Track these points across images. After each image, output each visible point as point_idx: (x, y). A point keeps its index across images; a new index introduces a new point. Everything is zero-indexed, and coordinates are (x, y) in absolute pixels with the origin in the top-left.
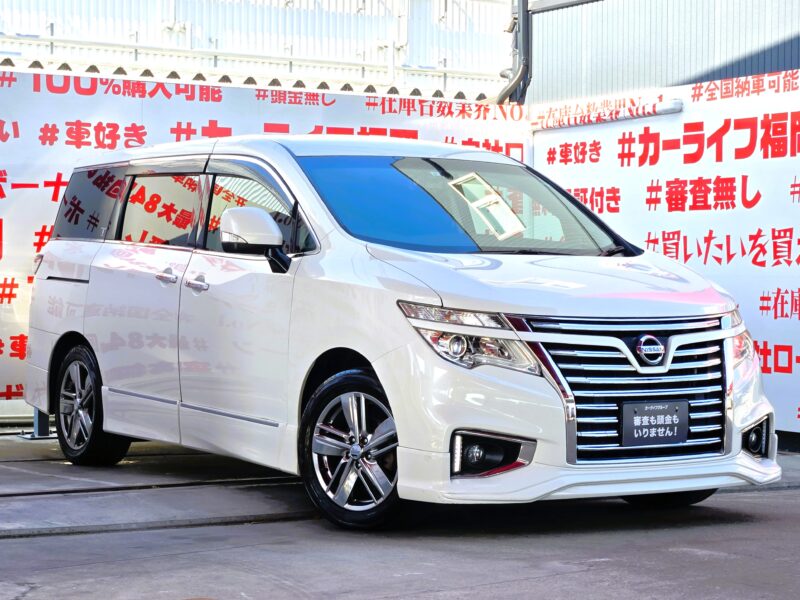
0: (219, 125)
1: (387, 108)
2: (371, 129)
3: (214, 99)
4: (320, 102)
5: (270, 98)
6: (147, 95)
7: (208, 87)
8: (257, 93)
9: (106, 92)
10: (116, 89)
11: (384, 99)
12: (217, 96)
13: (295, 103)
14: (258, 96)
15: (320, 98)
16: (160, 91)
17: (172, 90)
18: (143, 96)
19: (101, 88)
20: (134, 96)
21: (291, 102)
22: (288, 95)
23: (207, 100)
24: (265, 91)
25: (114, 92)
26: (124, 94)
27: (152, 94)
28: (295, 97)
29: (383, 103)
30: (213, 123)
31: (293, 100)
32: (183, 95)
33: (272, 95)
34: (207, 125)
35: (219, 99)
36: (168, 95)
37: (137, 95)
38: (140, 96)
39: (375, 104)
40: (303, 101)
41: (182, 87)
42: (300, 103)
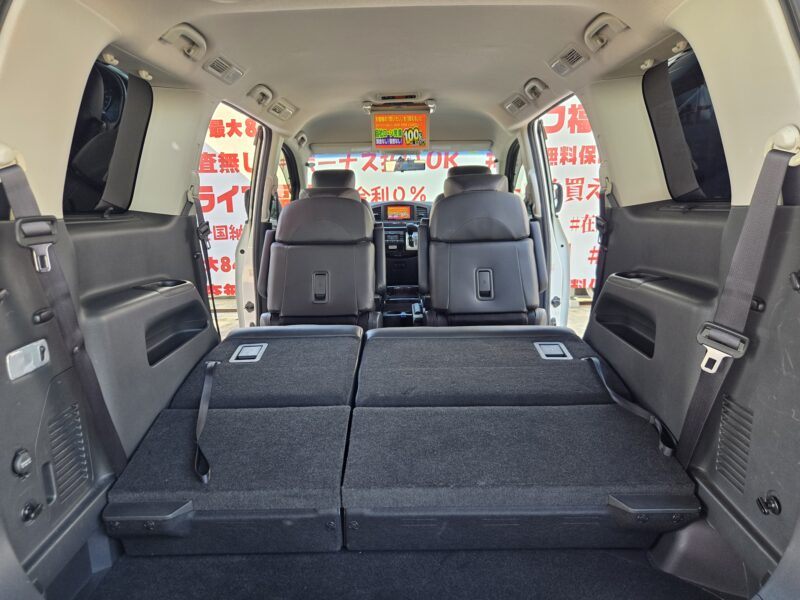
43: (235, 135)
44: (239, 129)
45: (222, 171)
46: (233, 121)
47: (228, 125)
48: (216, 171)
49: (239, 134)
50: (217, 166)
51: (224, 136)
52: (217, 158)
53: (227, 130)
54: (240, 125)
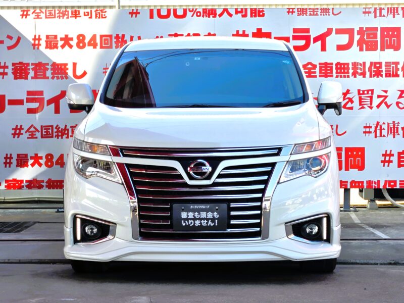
0: (263, 31)
1: (378, 14)
2: (366, 28)
3: (260, 16)
4: (331, 13)
5: (296, 13)
6: (217, 16)
7: (256, 9)
8: (288, 10)
9: (192, 16)
10: (199, 14)
11: (376, 9)
12: (261, 14)
13: (313, 15)
14: (289, 12)
15: (331, 11)
16: (225, 13)
17: (232, 12)
18: (215, 16)
19: (189, 14)
20: (209, 17)
21: (310, 15)
22: (308, 10)
23: (255, 16)
24: (293, 9)
25: (197, 16)
26: (203, 16)
27: (220, 15)
28: (314, 12)
29: (375, 12)
30: (259, 30)
31: (312, 13)
32: (240, 15)
33: (298, 11)
34: (255, 31)
35: (263, 15)
36: (231, 15)
37: (211, 16)
38: (213, 17)
39: (369, 12)
40: (319, 13)
41: (239, 10)
42: (317, 15)
43: (67, 47)
44: (71, 42)
45: (53, 78)
46: (66, 36)
47: (62, 39)
48: (48, 78)
49: (71, 47)
50: (49, 73)
51: (57, 48)
52: (49, 67)
53: (60, 43)
54: (72, 39)
